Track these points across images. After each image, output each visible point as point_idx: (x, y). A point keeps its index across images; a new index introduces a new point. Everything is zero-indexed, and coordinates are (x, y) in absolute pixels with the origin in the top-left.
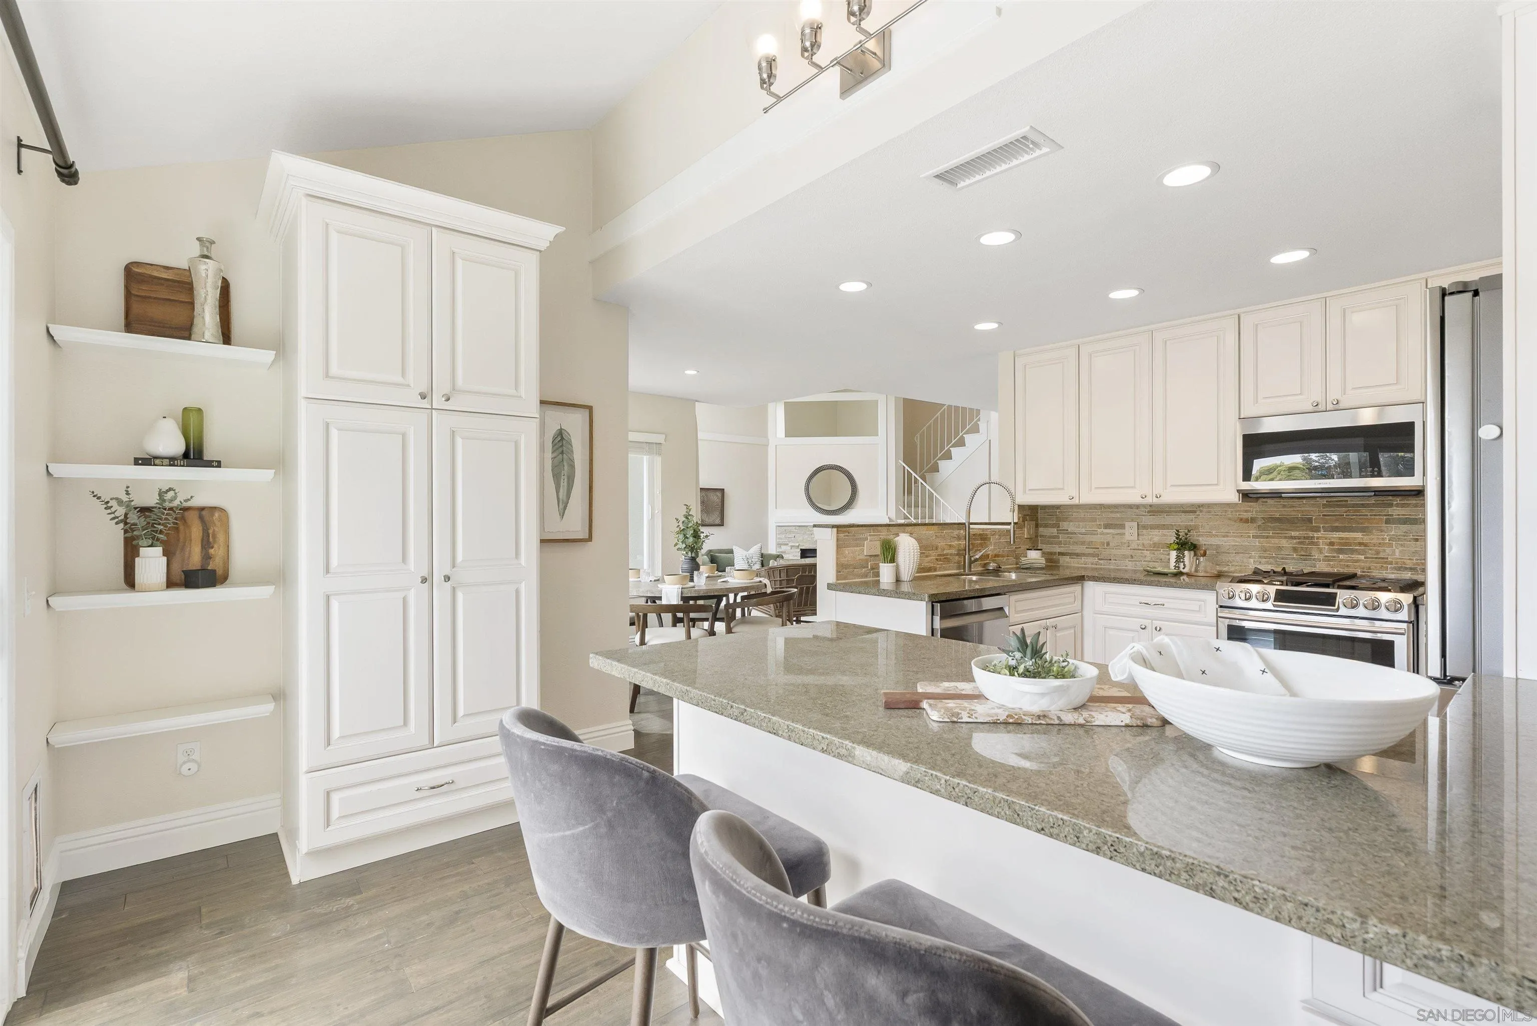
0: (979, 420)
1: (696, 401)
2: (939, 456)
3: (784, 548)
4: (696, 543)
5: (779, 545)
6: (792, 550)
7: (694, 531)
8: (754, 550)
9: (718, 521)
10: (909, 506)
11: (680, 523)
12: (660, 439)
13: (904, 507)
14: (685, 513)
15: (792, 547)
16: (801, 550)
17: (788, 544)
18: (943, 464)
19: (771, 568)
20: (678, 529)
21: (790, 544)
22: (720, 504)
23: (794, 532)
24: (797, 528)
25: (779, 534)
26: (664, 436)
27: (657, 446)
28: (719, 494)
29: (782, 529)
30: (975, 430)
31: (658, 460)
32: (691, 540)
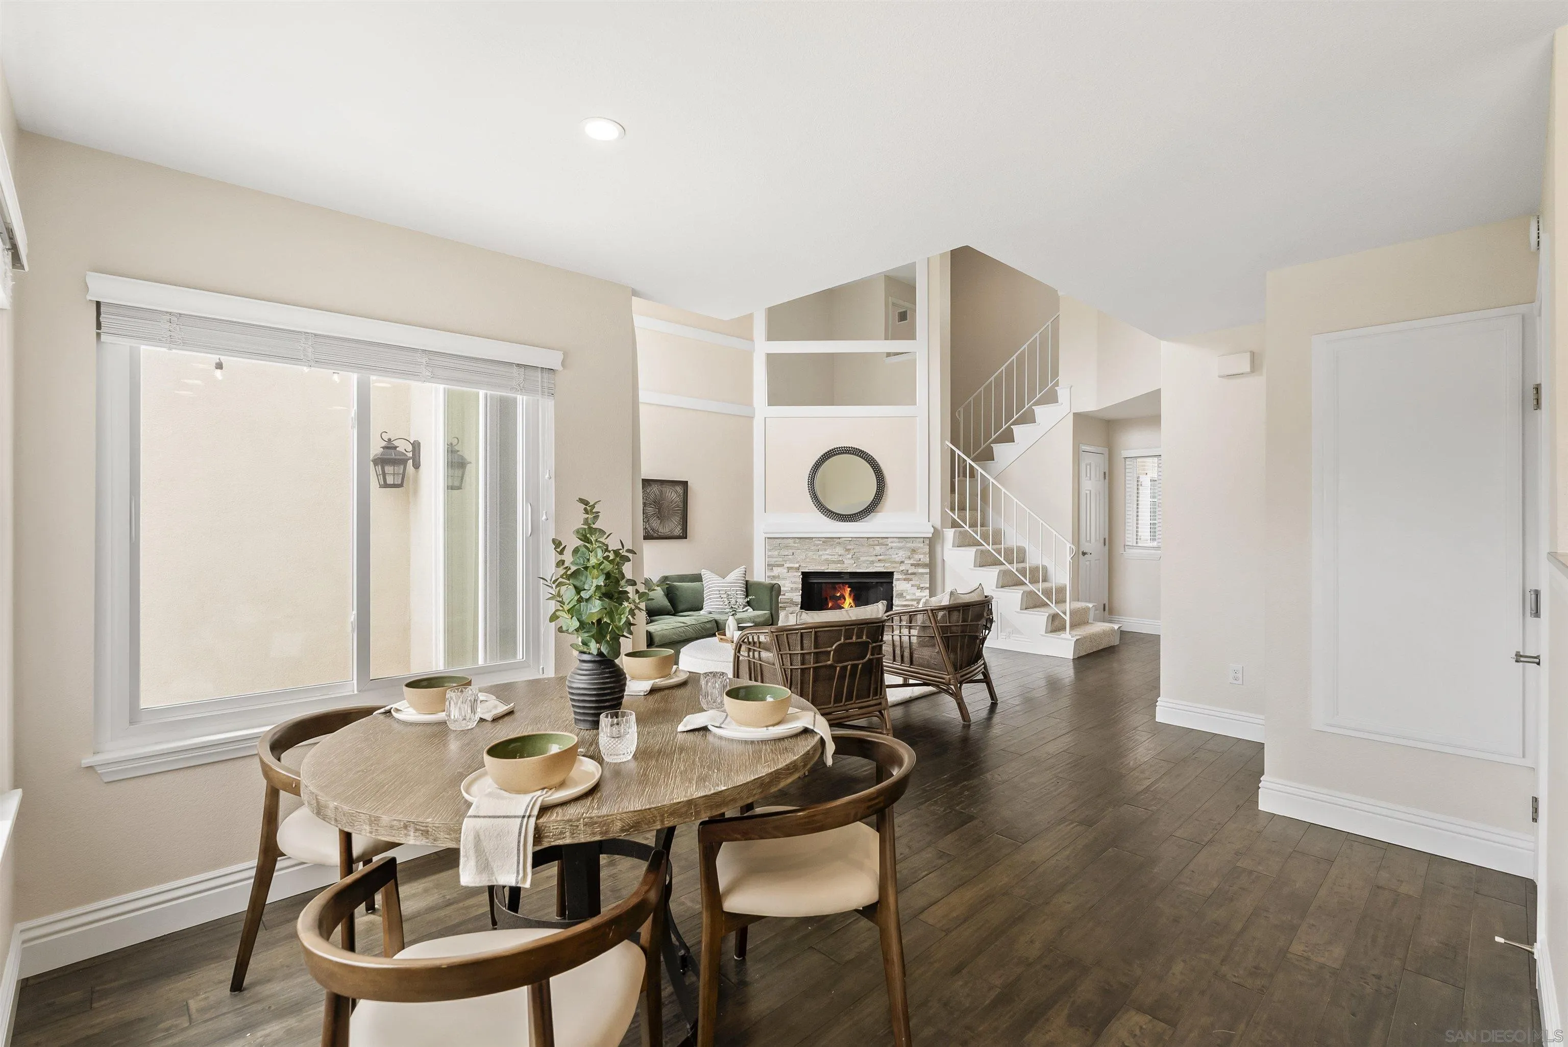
0: (1057, 384)
1: (635, 293)
2: (993, 437)
3: (777, 571)
4: (610, 614)
5: (771, 566)
6: (790, 574)
7: (608, 576)
8: (735, 575)
9: (678, 531)
10: (962, 508)
11: (568, 557)
12: (553, 360)
13: (952, 509)
14: (580, 525)
15: (789, 569)
16: (803, 573)
17: (783, 565)
18: (999, 449)
19: (784, 630)
20: (561, 571)
21: (786, 565)
22: (681, 505)
23: (791, 548)
24: (797, 541)
25: (770, 550)
26: (559, 356)
27: (546, 375)
28: (679, 489)
29: (775, 542)
30: (1051, 398)
31: (548, 406)
32: (595, 608)
